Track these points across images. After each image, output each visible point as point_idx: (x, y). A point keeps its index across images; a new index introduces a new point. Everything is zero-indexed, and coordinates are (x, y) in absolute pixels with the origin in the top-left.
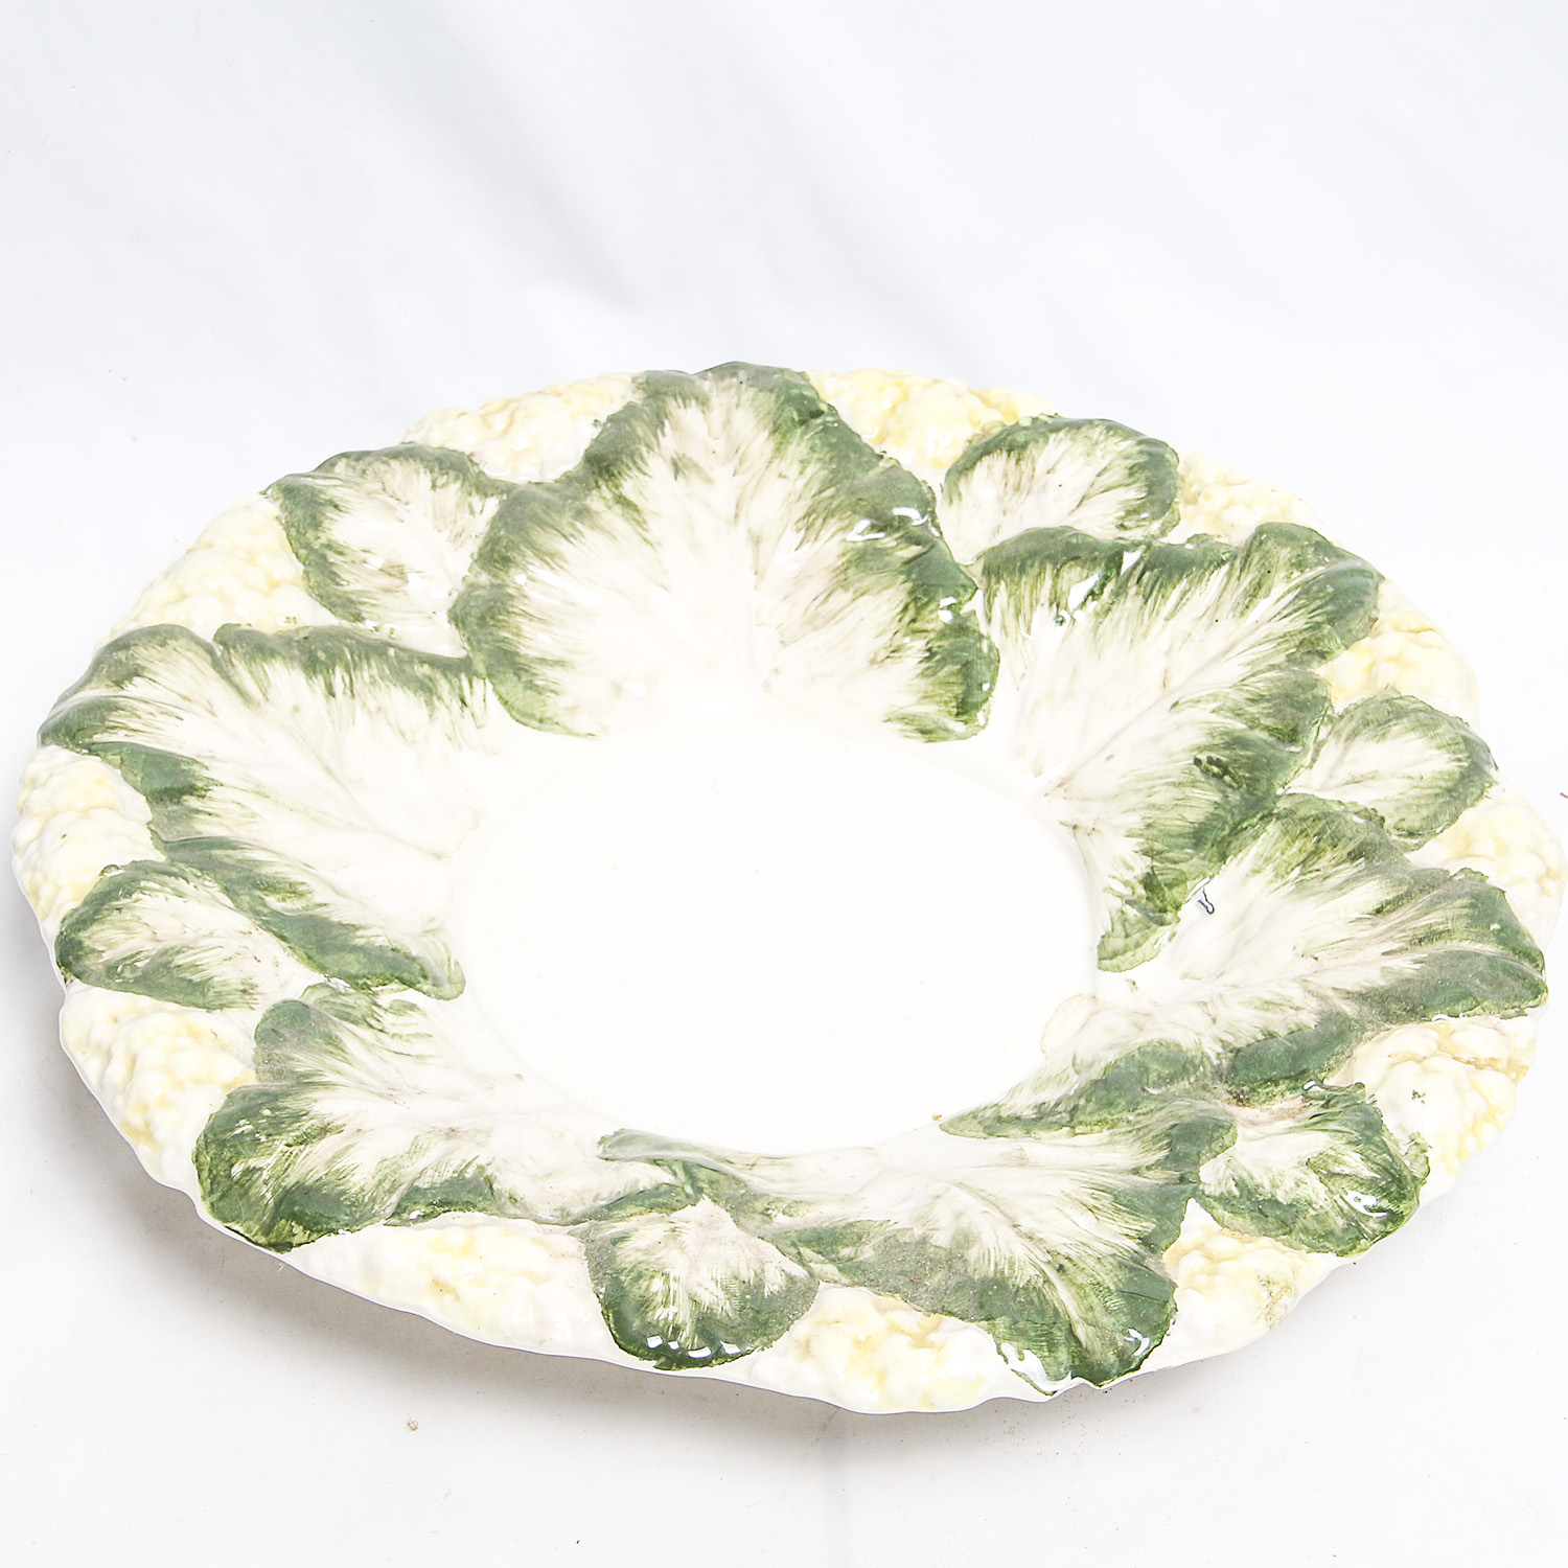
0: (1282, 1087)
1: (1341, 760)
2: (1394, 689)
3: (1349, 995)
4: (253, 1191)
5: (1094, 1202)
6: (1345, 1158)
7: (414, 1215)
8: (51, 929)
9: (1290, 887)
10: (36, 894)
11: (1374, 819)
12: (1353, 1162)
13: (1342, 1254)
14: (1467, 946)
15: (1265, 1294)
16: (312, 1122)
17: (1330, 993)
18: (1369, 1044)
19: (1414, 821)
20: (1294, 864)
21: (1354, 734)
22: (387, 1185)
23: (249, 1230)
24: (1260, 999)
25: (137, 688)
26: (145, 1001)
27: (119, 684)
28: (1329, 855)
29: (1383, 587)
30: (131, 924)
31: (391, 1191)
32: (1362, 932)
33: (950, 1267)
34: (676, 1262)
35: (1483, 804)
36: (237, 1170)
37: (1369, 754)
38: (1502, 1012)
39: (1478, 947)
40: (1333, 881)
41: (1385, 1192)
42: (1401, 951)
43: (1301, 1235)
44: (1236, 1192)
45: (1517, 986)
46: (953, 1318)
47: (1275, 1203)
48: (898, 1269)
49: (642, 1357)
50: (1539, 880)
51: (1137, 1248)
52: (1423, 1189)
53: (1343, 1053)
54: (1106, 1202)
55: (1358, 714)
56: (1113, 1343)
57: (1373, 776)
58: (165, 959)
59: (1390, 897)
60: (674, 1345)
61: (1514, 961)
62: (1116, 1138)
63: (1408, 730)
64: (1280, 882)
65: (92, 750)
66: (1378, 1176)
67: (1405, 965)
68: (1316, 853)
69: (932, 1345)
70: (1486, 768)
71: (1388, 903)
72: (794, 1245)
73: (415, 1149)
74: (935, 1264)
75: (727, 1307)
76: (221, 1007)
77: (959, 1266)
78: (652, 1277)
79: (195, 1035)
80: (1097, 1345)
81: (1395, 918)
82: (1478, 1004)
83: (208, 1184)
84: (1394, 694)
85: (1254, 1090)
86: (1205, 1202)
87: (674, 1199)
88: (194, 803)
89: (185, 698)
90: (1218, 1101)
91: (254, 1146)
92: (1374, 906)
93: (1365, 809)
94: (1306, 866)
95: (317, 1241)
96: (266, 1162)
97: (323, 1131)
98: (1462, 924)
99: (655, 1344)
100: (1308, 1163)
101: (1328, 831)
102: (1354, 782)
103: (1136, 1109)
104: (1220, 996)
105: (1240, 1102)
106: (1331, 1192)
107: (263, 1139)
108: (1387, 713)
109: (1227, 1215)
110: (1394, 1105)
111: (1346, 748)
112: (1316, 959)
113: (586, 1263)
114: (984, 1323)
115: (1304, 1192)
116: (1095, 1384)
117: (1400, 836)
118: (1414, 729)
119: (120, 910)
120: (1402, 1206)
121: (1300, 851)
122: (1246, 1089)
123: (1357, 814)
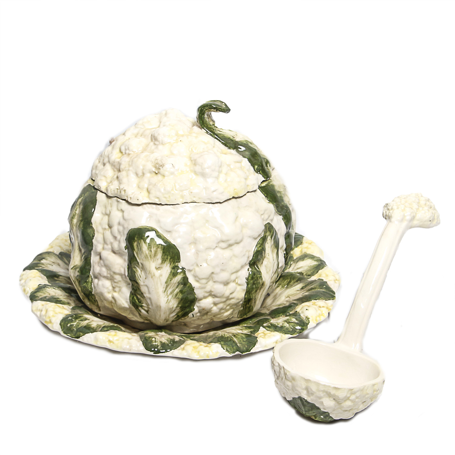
0: (281, 314)
1: (295, 266)
2: (306, 253)
3: (295, 300)
4: (72, 329)
6: (292, 320)
7: (105, 330)
9: (285, 289)
10: (25, 290)
11: (301, 273)
12: (294, 320)
13: (291, 334)
14: (319, 290)
16: (83, 318)
17: (292, 301)
18: (299, 306)
19: (309, 273)
20: (286, 284)
21: (298, 261)
22: (99, 327)
23: (71, 335)
24: (278, 305)
25: (43, 261)
26: (48, 303)
27: (40, 260)
28: (292, 282)
30: (45, 292)
31: (100, 328)
32: (299, 292)
34: (157, 337)
35: (323, 269)
36: (69, 325)
37: (301, 264)
38: (326, 300)
39: (321, 290)
40: (293, 285)
41: (300, 325)
42: (306, 292)
43: (283, 332)
45: (329, 296)
46: (213, 343)
47: (278, 327)
49: (151, 351)
50: (334, 280)
51: (250, 333)
52: (308, 325)
53: (293, 308)
55: (299, 258)
56: (245, 346)
57: (302, 267)
58: (52, 297)
59: (304, 285)
60: (156, 349)
61: (328, 292)
63: (308, 258)
64: (283, 288)
65: (35, 270)
66: (299, 322)
67: (307, 293)
68: (290, 282)
69: (209, 347)
70: (324, 265)
71: (304, 286)
72: (180, 336)
75: (168, 343)
76: (64, 304)
77: (214, 336)
78: (152, 338)
79: (59, 306)
80: (242, 347)
81: (305, 288)
82: (320, 298)
83: (63, 328)
84: (306, 254)
85: (276, 315)
86: (264, 327)
87: (157, 331)
88: (56, 279)
89: (53, 262)
90: (269, 317)
91: (72, 321)
92: (301, 287)
93: (300, 272)
94: (288, 284)
95: (85, 335)
96: (75, 324)
97: (86, 319)
98: (318, 286)
99: (153, 349)
100: (285, 321)
101: (292, 277)
102: (298, 269)
103: (252, 320)
104: (271, 307)
105: (273, 318)
106: (289, 325)
107: (74, 320)
108: (304, 257)
109: (268, 329)
110: (303, 312)
111: (296, 264)
112: (289, 297)
113: (139, 337)
114: (219, 343)
115: (285, 325)
116: (241, 353)
117: (307, 276)
118: (309, 258)
119: (42, 290)
120: (304, 327)
121: (287, 282)
122: (274, 315)
123: (298, 273)
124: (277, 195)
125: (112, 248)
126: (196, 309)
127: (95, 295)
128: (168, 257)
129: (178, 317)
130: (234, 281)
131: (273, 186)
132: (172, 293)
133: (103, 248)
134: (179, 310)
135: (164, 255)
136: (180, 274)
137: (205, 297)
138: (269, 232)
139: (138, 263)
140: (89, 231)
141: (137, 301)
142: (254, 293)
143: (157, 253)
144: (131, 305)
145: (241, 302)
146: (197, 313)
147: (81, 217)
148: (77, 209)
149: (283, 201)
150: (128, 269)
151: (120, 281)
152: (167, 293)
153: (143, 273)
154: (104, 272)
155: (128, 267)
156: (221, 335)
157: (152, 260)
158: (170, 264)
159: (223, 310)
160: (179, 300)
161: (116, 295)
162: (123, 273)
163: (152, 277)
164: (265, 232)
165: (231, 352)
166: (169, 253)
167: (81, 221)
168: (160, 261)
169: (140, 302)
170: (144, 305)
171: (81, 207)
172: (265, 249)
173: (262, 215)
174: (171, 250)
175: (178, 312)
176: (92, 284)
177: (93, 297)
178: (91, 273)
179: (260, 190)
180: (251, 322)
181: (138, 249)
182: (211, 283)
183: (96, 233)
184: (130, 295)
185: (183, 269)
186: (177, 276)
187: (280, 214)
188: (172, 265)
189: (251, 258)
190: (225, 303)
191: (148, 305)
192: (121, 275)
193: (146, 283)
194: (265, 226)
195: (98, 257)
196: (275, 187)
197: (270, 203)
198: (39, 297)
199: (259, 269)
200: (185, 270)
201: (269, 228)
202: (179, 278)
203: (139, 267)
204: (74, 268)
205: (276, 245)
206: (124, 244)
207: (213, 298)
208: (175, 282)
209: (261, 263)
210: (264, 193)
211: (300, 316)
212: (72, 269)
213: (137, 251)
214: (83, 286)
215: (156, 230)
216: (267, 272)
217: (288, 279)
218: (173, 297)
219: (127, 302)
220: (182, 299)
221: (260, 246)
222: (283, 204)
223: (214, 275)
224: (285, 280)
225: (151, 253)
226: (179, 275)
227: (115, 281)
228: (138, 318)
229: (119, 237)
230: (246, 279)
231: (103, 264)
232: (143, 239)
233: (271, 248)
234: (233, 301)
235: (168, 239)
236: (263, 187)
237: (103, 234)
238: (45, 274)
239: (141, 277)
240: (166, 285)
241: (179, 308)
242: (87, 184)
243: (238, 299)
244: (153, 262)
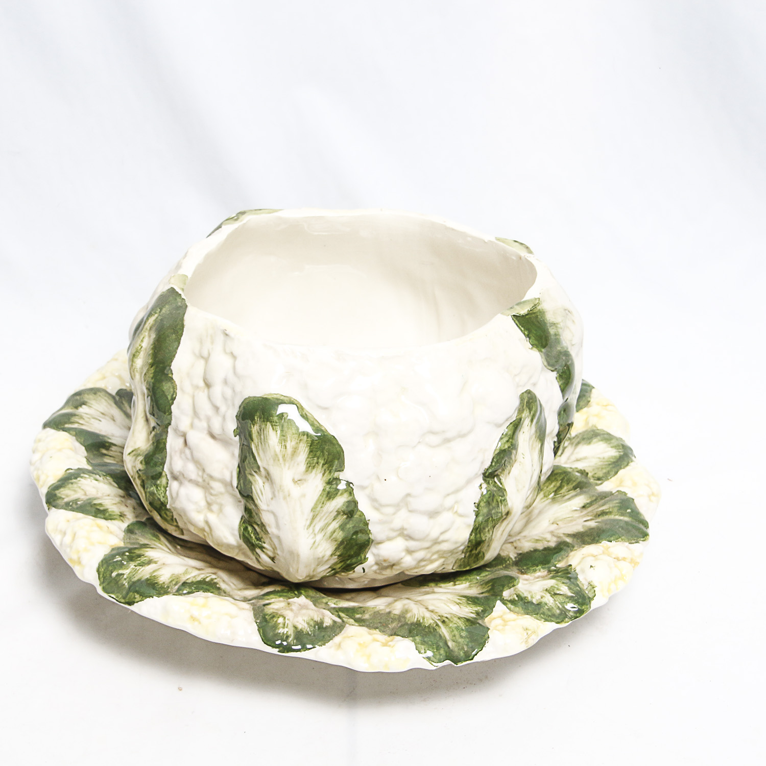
0: (540, 567)
1: (572, 453)
2: (595, 426)
3: (569, 535)
4: (120, 582)
5: (459, 601)
6: (561, 588)
7: (185, 592)
8: (44, 491)
9: (549, 501)
10: (38, 478)
11: (584, 473)
12: (564, 589)
13: (558, 623)
14: (617, 517)
15: (525, 634)
16: (145, 558)
17: (562, 535)
18: (575, 551)
19: (600, 474)
20: (552, 491)
21: (578, 443)
22: (174, 583)
23: (117, 597)
24: (534, 539)
25: (83, 410)
26: (80, 515)
27: (76, 408)
28: (565, 488)
29: (593, 390)
30: (76, 489)
31: (175, 585)
32: (577, 515)
33: (399, 621)
34: (289, 614)
35: (628, 468)
36: (114, 574)
37: (585, 450)
38: (630, 541)
39: (622, 518)
40: (567, 497)
41: (576, 602)
42: (591, 520)
43: (542, 615)
44: (517, 599)
45: (637, 533)
46: (399, 637)
47: (532, 603)
48: (378, 621)
49: (273, 647)
50: (649, 496)
51: (475, 616)
52: (593, 602)
53: (565, 555)
54: (464, 601)
55: (580, 437)
56: (463, 648)
57: (585, 458)
58: (89, 501)
59: (588, 501)
60: (285, 643)
61: (636, 524)
62: (472, 585)
63: (599, 441)
64: (545, 499)
65: (64, 430)
66: (574, 595)
67: (592, 524)
68: (560, 487)
69: (390, 646)
70: (631, 456)
71: (588, 504)
72: (337, 611)
73: (186, 572)
74: (393, 620)
75: (308, 630)
76: (111, 519)
77: (403, 620)
78: (278, 617)
79: (99, 527)
80: (456, 649)
81: (590, 509)
82: (620, 537)
83: (102, 580)
84: (595, 429)
85: (528, 568)
86: (504, 602)
87: (290, 594)
88: (104, 451)
89: (103, 414)
90: (513, 572)
91: (121, 566)
92: (582, 505)
93: (581, 470)
94: (556, 492)
95: (145, 600)
96: (126, 572)
97: (150, 562)
98: (616, 509)
99: (278, 642)
100: (546, 590)
101: (566, 478)
102: (577, 460)
103: (480, 574)
104: (519, 540)
105: (522, 573)
106: (555, 600)
107: (125, 563)
108: (591, 435)
109: (512, 607)
110: (583, 571)
111: (575, 449)
112: (557, 524)
113: (252, 612)
114: (411, 638)
115: (544, 600)
116: (455, 663)
117: (594, 480)
118: (602, 440)
119: (72, 483)
120: (583, 607)
121: (554, 486)
122: (525, 568)
123: (578, 472)
124: (549, 333)
125: (209, 427)
126: (371, 557)
127: (172, 510)
128: (320, 461)
129: (334, 572)
130: (450, 508)
131: (542, 313)
132: (323, 530)
133: (192, 426)
134: (336, 560)
135: (310, 457)
136: (342, 494)
137: (389, 539)
138: (528, 411)
139: (259, 468)
140: (166, 386)
141: (252, 535)
142: (489, 531)
143: (299, 451)
144: (241, 542)
145: (462, 548)
146: (372, 566)
147: (150, 357)
148: (143, 338)
149: (558, 341)
150: (239, 473)
151: (221, 494)
152: (314, 530)
153: (267, 485)
154: (192, 471)
155: (238, 470)
156: (416, 619)
157: (287, 465)
158: (324, 474)
159: (425, 561)
160: (336, 542)
161: (213, 518)
162: (228, 479)
163: (285, 498)
164: (520, 411)
165: (435, 661)
166: (323, 452)
167: (152, 365)
168: (303, 467)
169: (259, 539)
170: (265, 545)
171: (153, 336)
172: (518, 445)
173: (516, 375)
174: (326, 448)
175: (336, 564)
176: (167, 489)
177: (168, 513)
178: (165, 469)
179: (517, 322)
180: (478, 578)
181: (261, 439)
182: (403, 513)
183: (178, 392)
184: (241, 522)
185: (349, 484)
186: (335, 499)
187: (553, 369)
188: (327, 477)
189: (487, 464)
190: (427, 551)
191: (274, 549)
192: (223, 482)
193: (271, 508)
194: (522, 398)
195: (181, 440)
196: (546, 314)
197: (534, 349)
198: (63, 499)
199: (501, 484)
200: (353, 487)
201: (529, 402)
202: (339, 502)
203: (260, 475)
204: (134, 453)
205: (541, 436)
206: (232, 425)
207: (406, 540)
208: (331, 509)
209: (506, 471)
210: (523, 329)
211: (576, 578)
212: (129, 454)
213: (258, 443)
214: (149, 492)
215: (298, 405)
216: (518, 490)
217: (557, 480)
218: (325, 537)
219: (233, 535)
220: (342, 543)
221: (508, 441)
222: (559, 348)
223: (410, 499)
224: (552, 483)
225: (286, 451)
226: (340, 497)
227: (212, 491)
228: (254, 563)
229: (223, 409)
230: (475, 506)
231: (189, 456)
232: (271, 422)
233: (529, 442)
234: (445, 547)
235: (321, 424)
236: (523, 316)
237: (193, 397)
238: (82, 440)
239: (262, 494)
240: (312, 514)
241: (336, 557)
242: (168, 287)
243: (456, 543)
244: (289, 468)
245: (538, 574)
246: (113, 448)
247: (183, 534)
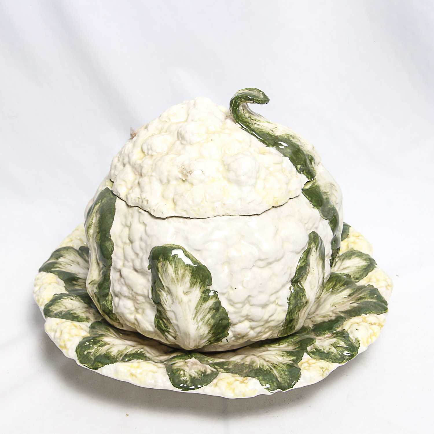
0: (327, 332)
1: (341, 265)
2: (353, 249)
3: (342, 312)
4: (89, 357)
5: (282, 354)
6: (340, 343)
7: (126, 360)
8: (42, 308)
9: (330, 293)
10: (39, 301)
11: (348, 276)
12: (342, 344)
13: (340, 363)
14: (369, 300)
15: (322, 371)
16: (103, 342)
17: (338, 312)
18: (347, 321)
19: (357, 276)
20: (331, 287)
21: (344, 259)
22: (120, 355)
23: (88, 365)
24: (322, 316)
25: (61, 260)
26: (64, 320)
27: (57, 259)
28: (338, 285)
29: (350, 228)
30: (61, 305)
32: (346, 300)
33: (249, 368)
34: (186, 369)
35: (373, 271)
36: (86, 353)
37: (348, 263)
38: (377, 313)
39: (372, 300)
40: (340, 290)
41: (349, 350)
42: (354, 302)
43: (330, 359)
44: (315, 351)
45: (381, 308)
46: (250, 377)
47: (324, 352)
48: (237, 369)
49: (179, 388)
50: (386, 287)
51: (292, 363)
52: (359, 350)
53: (341, 324)
54: (285, 354)
55: (345, 255)
56: (287, 381)
57: (348, 267)
58: (68, 312)
59: (352, 292)
60: (185, 385)
61: (380, 303)
62: (289, 345)
64: (327, 292)
65: (51, 272)
66: (348, 346)
67: (355, 305)
68: (335, 285)
69: (245, 383)
70: (374, 264)
71: (352, 293)
72: (214, 365)
73: (126, 349)
74: (246, 368)
75: (198, 377)
76: (82, 321)
77: (251, 367)
78: (181, 371)
79: (75, 326)
80: (283, 382)
81: (353, 296)
82: (371, 311)
83: (79, 356)
84: (353, 250)
85: (320, 333)
86: (308, 353)
87: (186, 357)
88: (75, 283)
89: (72, 261)
90: (312, 336)
91: (89, 347)
92: (348, 294)
93: (346, 274)
94: (333, 288)
95: (104, 366)
96: (92, 351)
97: (105, 344)
98: (368, 296)
99: (181, 385)
100: (332, 345)
101: (338, 280)
102: (344, 269)
103: (293, 338)
104: (314, 317)
105: (317, 336)
106: (337, 350)
107: (91, 346)
108: (351, 254)
109: (313, 355)
110: (352, 332)
111: (342, 262)
112: (335, 306)
113: (166, 369)
114: (257, 378)
115: (331, 350)
116: (283, 390)
117: (354, 279)
118: (357, 256)
119: (58, 302)
120: (354, 353)
121: (332, 285)
122: (319, 332)
123: (345, 275)
124: (323, 198)
125: (134, 266)
126: (230, 333)
127: (116, 314)
128: (198, 280)
129: (210, 342)
130: (274, 302)
131: (318, 187)
132: (202, 319)
133: (124, 265)
134: (211, 336)
135: (192, 278)
136: (212, 298)
137: (240, 322)
138: (314, 243)
139: (163, 286)
140: (108, 244)
141: (162, 325)
142: (296, 313)
143: (185, 276)
144: (156, 329)
145: (282, 324)
146: (232, 338)
147: (98, 228)
148: (93, 217)
149: (328, 202)
150: (152, 290)
151: (143, 302)
152: (197, 320)
153: (169, 296)
154: (125, 291)
155: (152, 288)
156: (259, 367)
157: (179, 284)
158: (200, 288)
159: (261, 333)
160: (210, 326)
161: (139, 317)
162: (146, 294)
163: (179, 303)
164: (310, 243)
165: (271, 389)
166: (199, 275)
167: (99, 232)
168: (188, 285)
169: (166, 327)
170: (170, 330)
171: (98, 216)
172: (310, 263)
173: (305, 224)
174: (201, 273)
175: (211, 338)
176: (112, 302)
177: (113, 315)
178: (110, 291)
179: (304, 193)
180: (292, 340)
181: (163, 270)
182: (247, 307)
183: (115, 246)
184: (155, 318)
185: (215, 292)
186: (208, 301)
187: (326, 218)
188: (203, 289)
189: (293, 275)
190: (263, 327)
191: (175, 332)
192: (144, 296)
193: (172, 309)
194: (310, 236)
195: (118, 274)
196: (320, 187)
197: (315, 208)
198: (54, 311)
199: (302, 286)
200: (218, 294)
201: (314, 238)
202: (211, 303)
203: (164, 291)
204: (92, 283)
205: (322, 257)
206: (146, 264)
207: (250, 322)
208: (206, 307)
209: (304, 279)
210: (307, 197)
211: (348, 337)
212: (89, 284)
213: (162, 272)
214: (102, 304)
215: (183, 250)
216: (311, 289)
217: (333, 281)
218: (204, 323)
219: (152, 325)
220: (214, 326)
221: (304, 261)
222: (329, 206)
223: (250, 298)
224: (330, 283)
225: (178, 276)
226: (211, 300)
227: (138, 302)
228: (164, 340)
229: (141, 254)
230: (288, 300)
231: (123, 283)
232: (169, 260)
233: (316, 261)
234: (272, 324)
235: (197, 259)
236: (307, 189)
237: (124, 249)
238: (62, 277)
239: (166, 301)
240: (195, 311)
241: (211, 334)
242: (105, 188)
243: (278, 321)
244: (180, 286)
245: (326, 336)
246: (80, 280)
247: (123, 327)
